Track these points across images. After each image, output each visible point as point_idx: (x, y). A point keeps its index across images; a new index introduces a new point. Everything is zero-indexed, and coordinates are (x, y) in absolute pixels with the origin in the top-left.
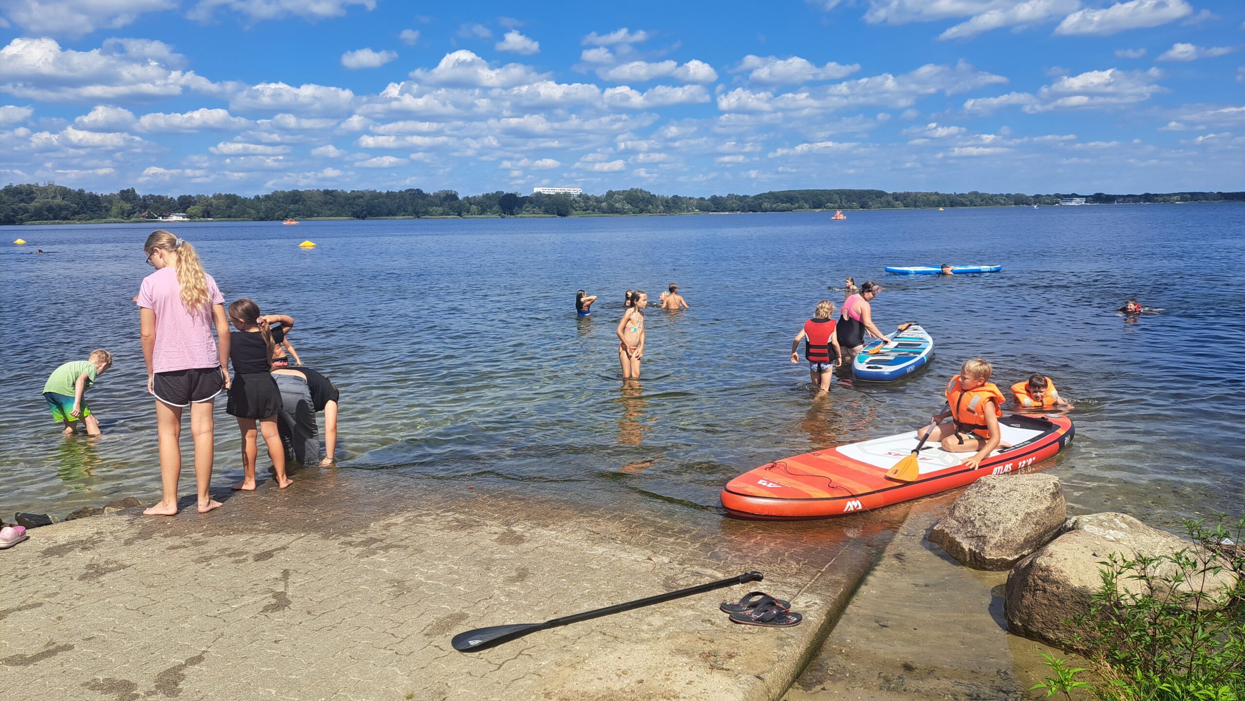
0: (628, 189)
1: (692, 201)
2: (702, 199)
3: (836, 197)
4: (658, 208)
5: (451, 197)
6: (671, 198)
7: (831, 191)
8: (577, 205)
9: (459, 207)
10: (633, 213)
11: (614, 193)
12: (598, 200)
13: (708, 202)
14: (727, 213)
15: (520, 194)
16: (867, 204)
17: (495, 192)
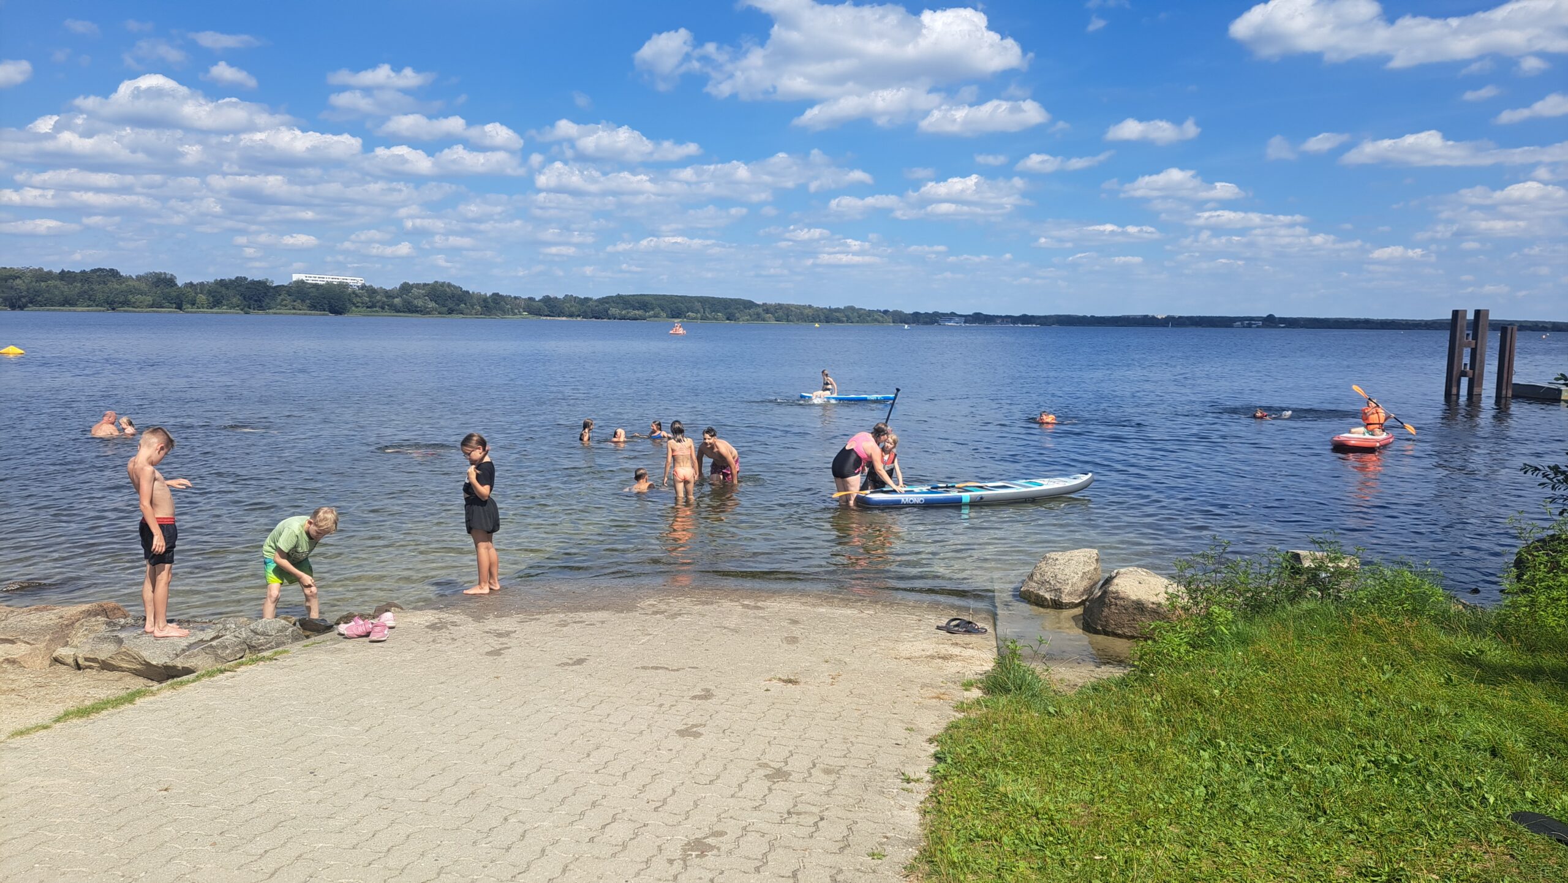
0: (431, 281)
1: (518, 301)
2: (531, 299)
3: (698, 305)
4: (473, 308)
5: (163, 282)
6: (491, 296)
7: (691, 297)
8: (358, 300)
9: (178, 297)
10: (439, 313)
11: (412, 286)
12: (388, 294)
13: (541, 304)
14: (564, 318)
15: (272, 282)
16: (734, 316)
17: (233, 278)
